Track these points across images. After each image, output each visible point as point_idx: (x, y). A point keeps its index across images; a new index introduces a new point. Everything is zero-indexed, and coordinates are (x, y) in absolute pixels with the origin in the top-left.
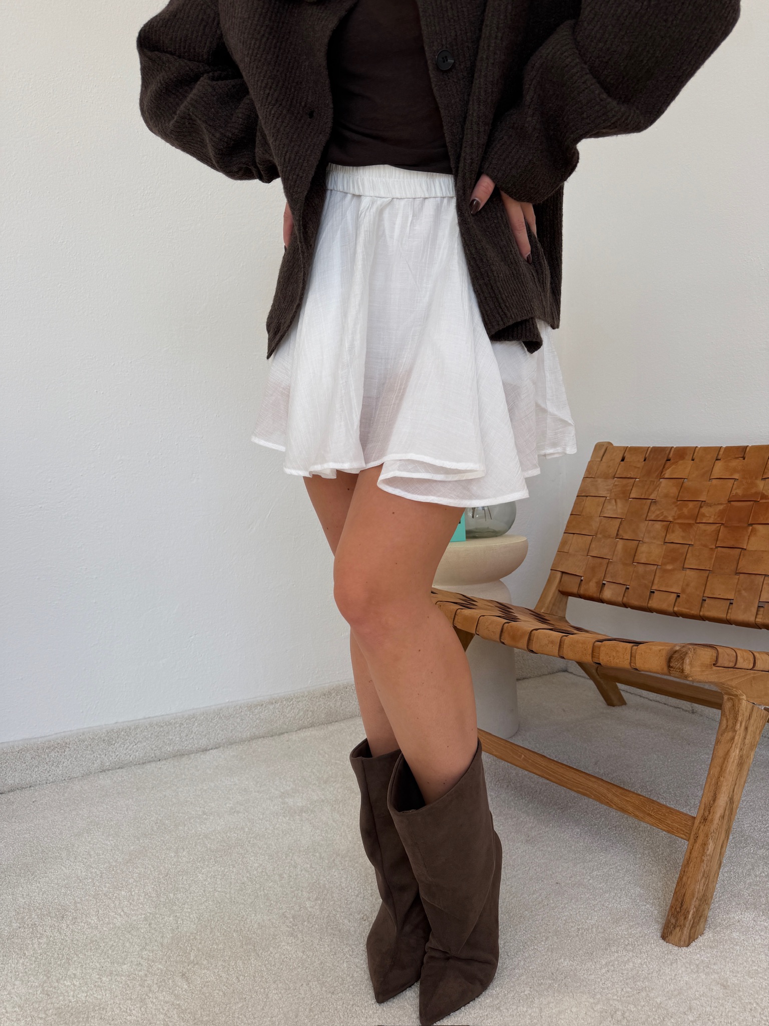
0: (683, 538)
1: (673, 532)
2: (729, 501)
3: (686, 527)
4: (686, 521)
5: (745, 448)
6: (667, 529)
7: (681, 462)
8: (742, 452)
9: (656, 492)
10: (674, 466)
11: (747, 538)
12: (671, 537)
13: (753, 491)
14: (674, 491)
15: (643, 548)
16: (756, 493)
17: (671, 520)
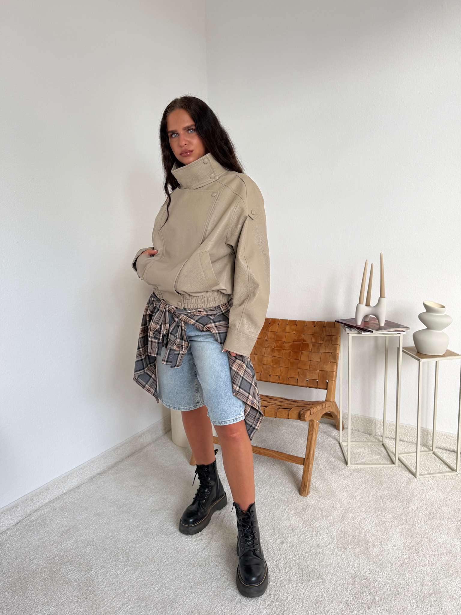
0: (278, 355)
1: (275, 352)
2: (293, 342)
3: (279, 351)
4: (279, 349)
5: (295, 321)
6: (272, 351)
7: (274, 325)
8: (294, 322)
9: (267, 337)
10: (272, 326)
11: (300, 356)
12: (273, 354)
13: (301, 338)
14: (273, 336)
15: (265, 359)
16: (302, 339)
17: (274, 348)
